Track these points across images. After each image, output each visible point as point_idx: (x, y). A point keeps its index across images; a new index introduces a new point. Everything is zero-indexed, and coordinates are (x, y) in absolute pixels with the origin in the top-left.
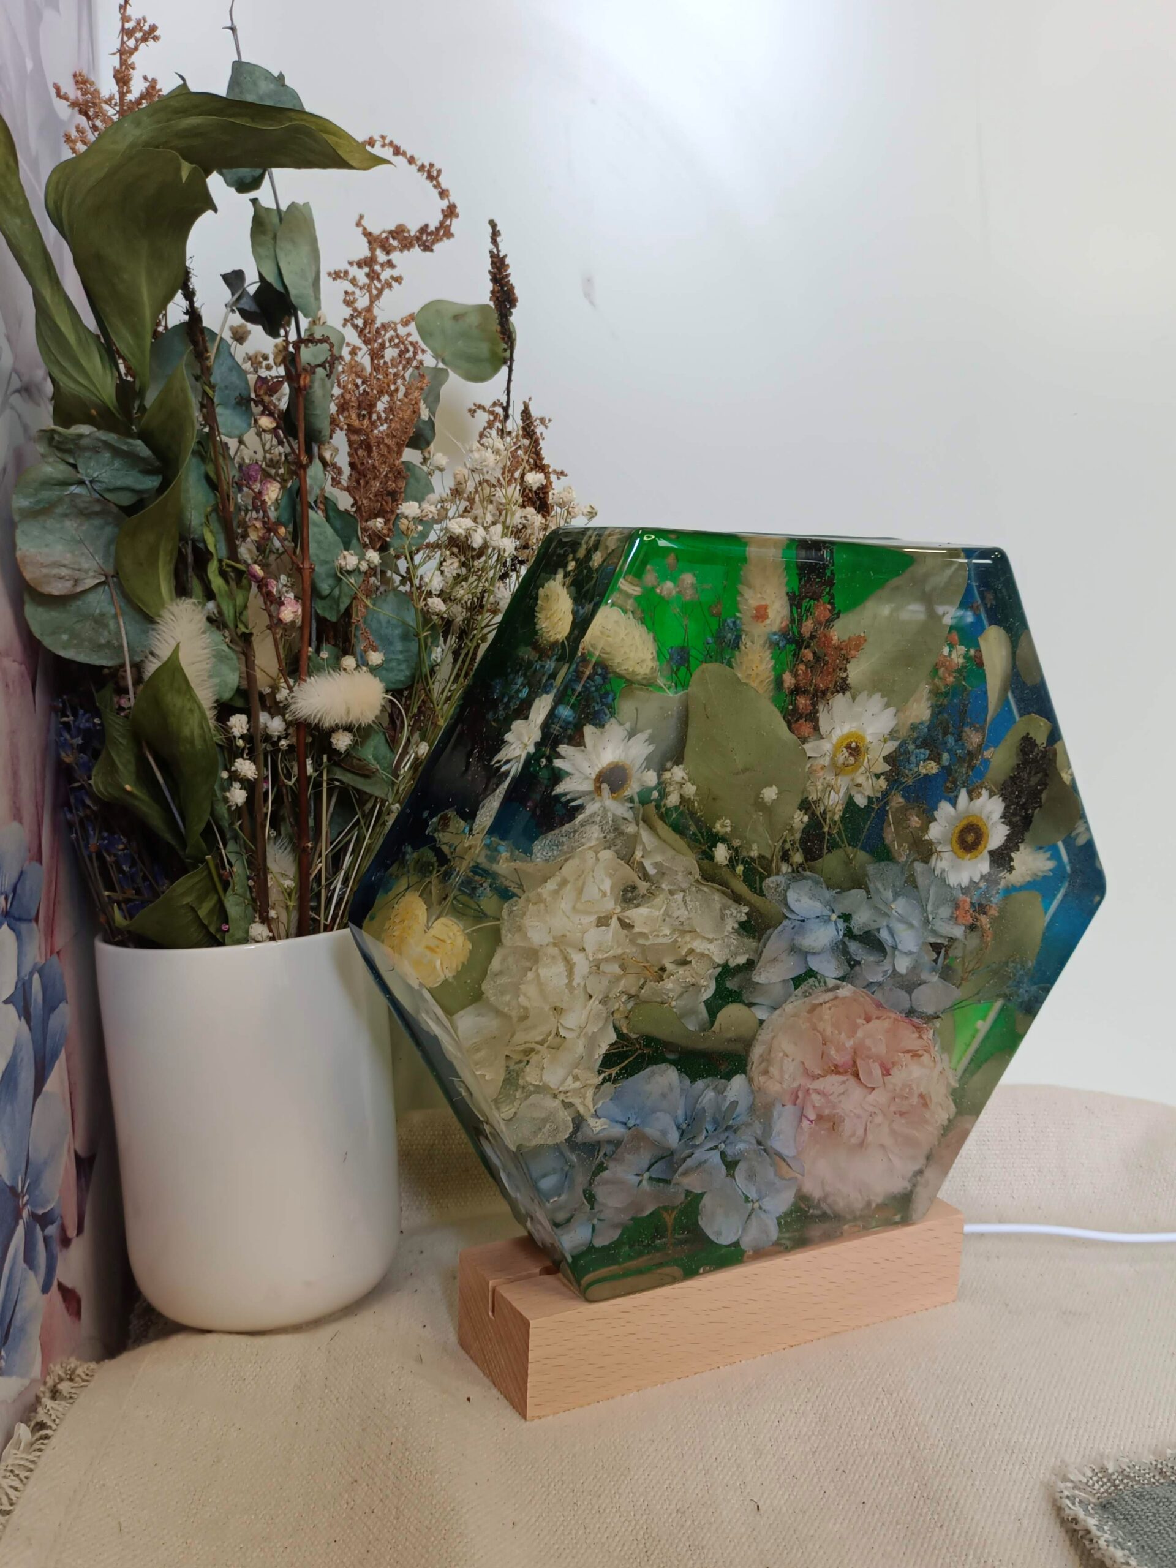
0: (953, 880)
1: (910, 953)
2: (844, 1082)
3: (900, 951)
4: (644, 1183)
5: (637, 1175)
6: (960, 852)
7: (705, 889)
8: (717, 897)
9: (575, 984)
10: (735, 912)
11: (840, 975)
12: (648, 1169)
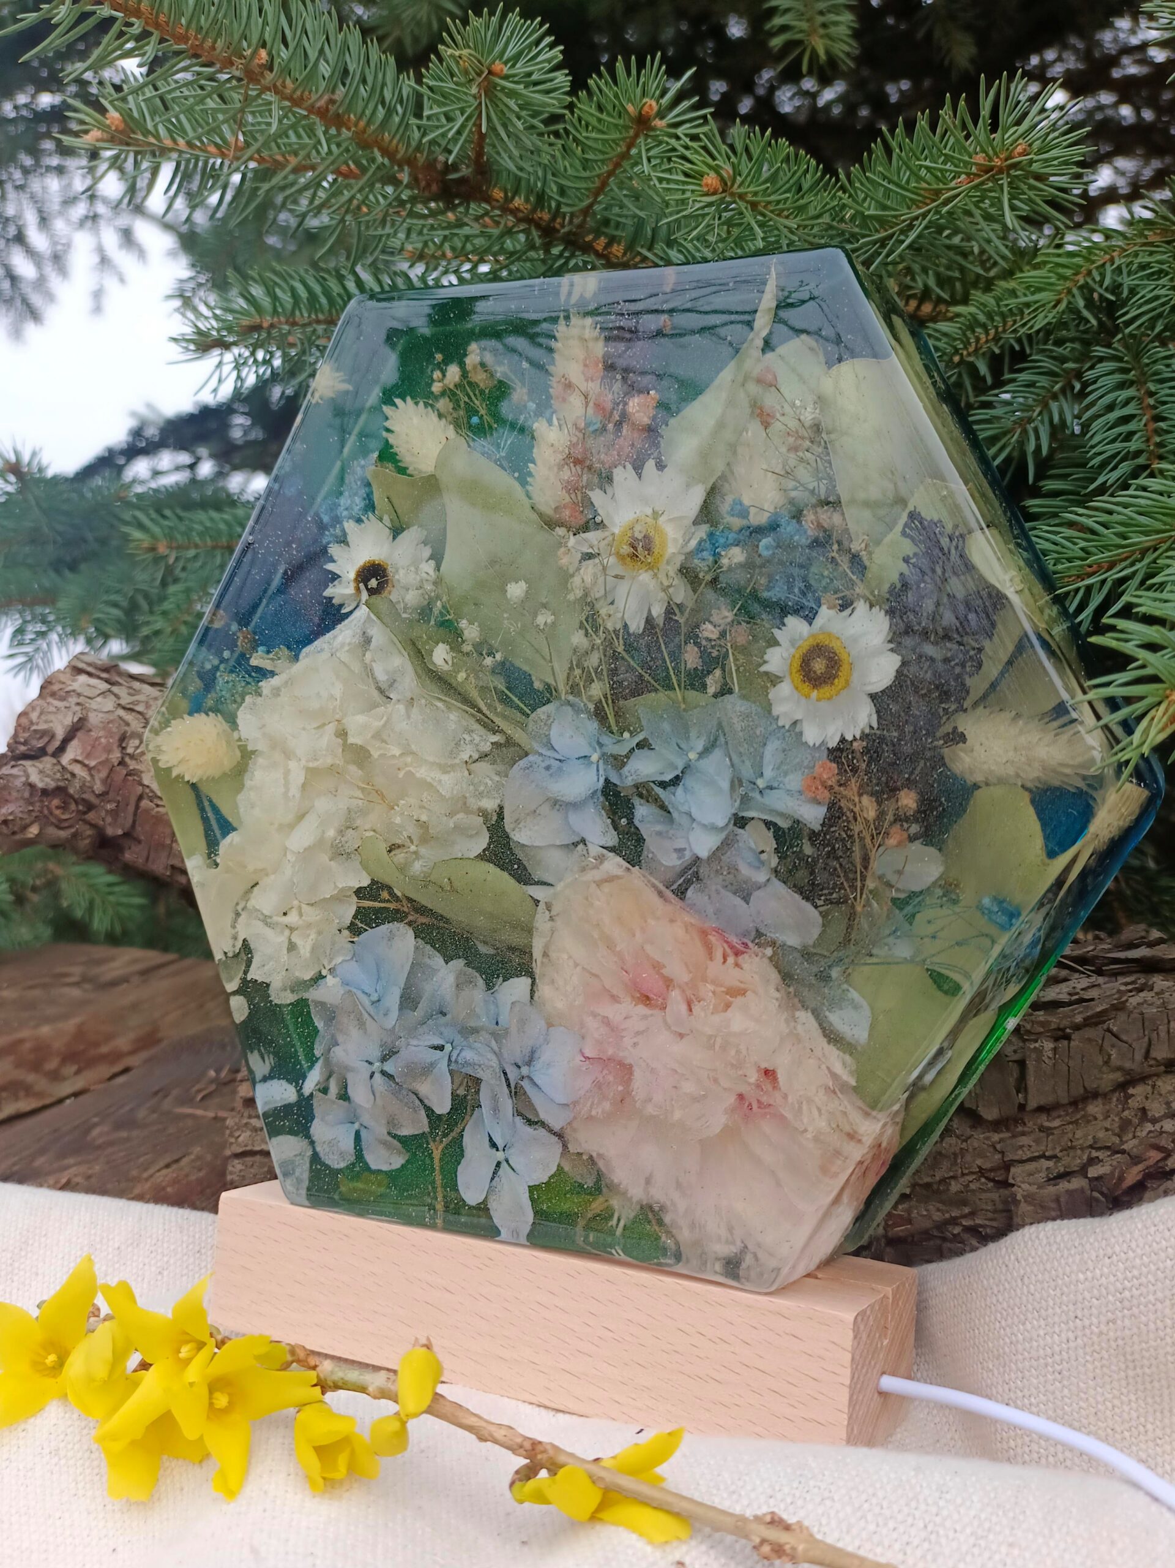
0: (812, 735)
1: (713, 828)
2: (645, 1017)
3: (699, 823)
4: (377, 1076)
5: (370, 1063)
6: (806, 687)
7: (440, 704)
8: (453, 716)
9: (290, 794)
10: (477, 739)
11: (610, 844)
12: (384, 1059)
